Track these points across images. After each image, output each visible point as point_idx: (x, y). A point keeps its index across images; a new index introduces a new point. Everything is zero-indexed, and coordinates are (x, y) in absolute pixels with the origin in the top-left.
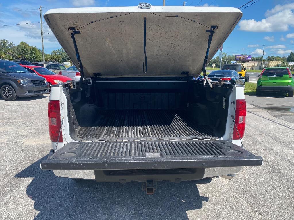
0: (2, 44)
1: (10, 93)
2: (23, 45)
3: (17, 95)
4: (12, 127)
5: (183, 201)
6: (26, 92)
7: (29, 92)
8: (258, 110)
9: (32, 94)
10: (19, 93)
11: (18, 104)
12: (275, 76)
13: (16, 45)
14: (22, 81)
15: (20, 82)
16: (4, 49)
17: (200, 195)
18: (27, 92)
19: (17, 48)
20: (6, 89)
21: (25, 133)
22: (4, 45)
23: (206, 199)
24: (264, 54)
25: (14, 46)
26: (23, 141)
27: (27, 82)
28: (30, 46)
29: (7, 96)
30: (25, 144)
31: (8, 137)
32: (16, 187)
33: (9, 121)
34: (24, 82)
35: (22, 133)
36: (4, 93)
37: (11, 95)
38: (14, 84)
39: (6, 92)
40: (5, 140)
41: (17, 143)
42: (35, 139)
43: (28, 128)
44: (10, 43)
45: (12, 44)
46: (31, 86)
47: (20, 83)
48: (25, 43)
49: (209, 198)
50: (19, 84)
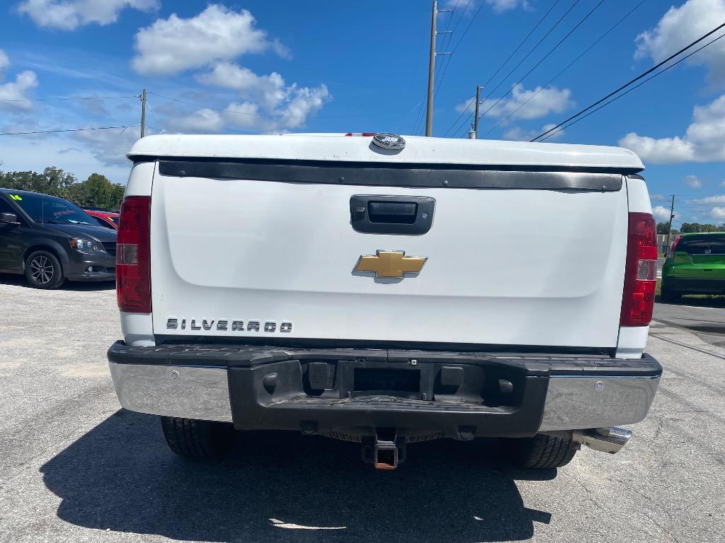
0: (49, 179)
1: (48, 269)
2: (97, 182)
3: (65, 276)
4: (39, 340)
5: (476, 518)
6: (87, 270)
7: (96, 269)
8: (668, 329)
9: (102, 275)
10: (70, 271)
11: (64, 297)
12: (708, 252)
13: (80, 181)
14: (80, 241)
15: (76, 244)
16: (52, 189)
17: (526, 505)
18: (90, 269)
19: (81, 187)
20: (39, 261)
21: (69, 353)
22: (52, 179)
23: (545, 518)
24: (672, 216)
25: (75, 182)
26: (60, 368)
27: (92, 247)
28: (112, 183)
29: (40, 278)
30: (64, 375)
31: (25, 360)
32: (22, 464)
33: (37, 327)
34: (85, 244)
35: (64, 352)
36: (34, 270)
37: (49, 275)
38: (61, 250)
39: (38, 267)
40: (15, 364)
41: (44, 372)
42: (92, 366)
43: (80, 343)
44: (66, 175)
45: (72, 179)
46: (102, 256)
47: (76, 247)
48: (102, 177)
49: (550, 515)
50: (72, 250)
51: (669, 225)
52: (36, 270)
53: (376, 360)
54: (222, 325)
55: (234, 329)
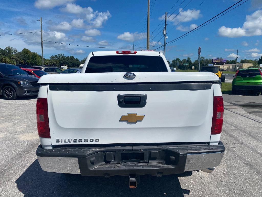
0: (8, 51)
1: (11, 93)
2: (26, 52)
3: (18, 95)
4: (10, 124)
5: (165, 194)
6: (25, 93)
7: (28, 92)
8: (234, 107)
9: (30, 94)
10: (18, 93)
11: (17, 103)
13: (19, 52)
14: (22, 82)
15: (20, 83)
16: (9, 55)
17: (182, 188)
18: (26, 92)
19: (20, 54)
20: (7, 90)
21: (22, 129)
22: (9, 51)
23: (187, 192)
24: (237, 58)
25: (18, 52)
26: (19, 136)
27: (26, 83)
28: (31, 52)
29: (8, 96)
30: (21, 139)
31: (6, 133)
32: (9, 180)
33: (8, 118)
34: (24, 83)
35: (19, 129)
36: (6, 93)
37: (11, 95)
38: (15, 86)
39: (7, 92)
40: (2, 136)
41: (13, 138)
42: (30, 135)
43: (25, 124)
44: (14, 49)
45: (16, 51)
46: (30, 87)
47: (20, 84)
48: (28, 50)
49: (190, 191)
50: (19, 85)
51: (236, 60)
52: (7, 93)
53: (128, 150)
54: (75, 141)
55: (79, 142)
